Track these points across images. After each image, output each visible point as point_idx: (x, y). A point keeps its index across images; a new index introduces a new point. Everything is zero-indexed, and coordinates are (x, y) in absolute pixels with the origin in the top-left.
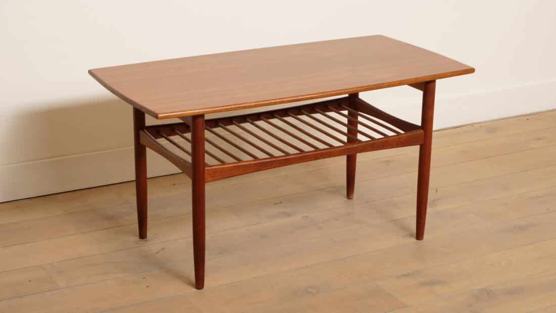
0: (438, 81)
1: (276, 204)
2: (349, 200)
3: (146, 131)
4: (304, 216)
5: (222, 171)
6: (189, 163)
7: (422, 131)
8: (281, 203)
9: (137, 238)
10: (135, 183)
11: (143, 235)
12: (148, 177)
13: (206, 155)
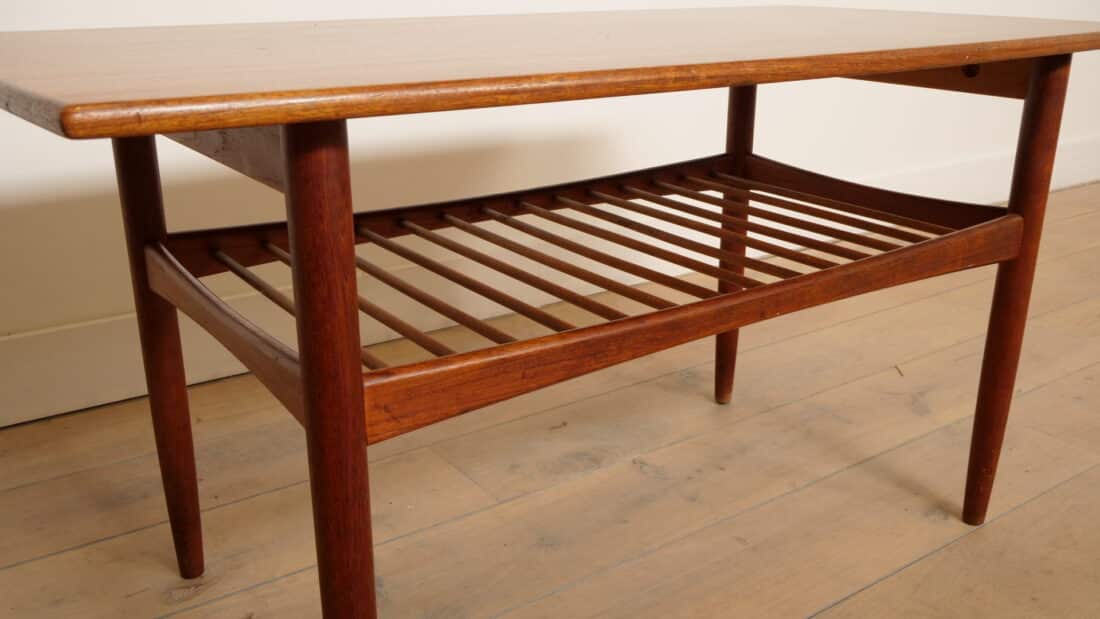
0: (1077, 58)
1: (553, 428)
2: (721, 406)
3: (165, 251)
4: (634, 462)
5: (434, 386)
6: (291, 358)
7: (1018, 219)
8: (565, 424)
9: (174, 577)
10: (146, 405)
11: (189, 561)
12: (188, 383)
13: (362, 316)
